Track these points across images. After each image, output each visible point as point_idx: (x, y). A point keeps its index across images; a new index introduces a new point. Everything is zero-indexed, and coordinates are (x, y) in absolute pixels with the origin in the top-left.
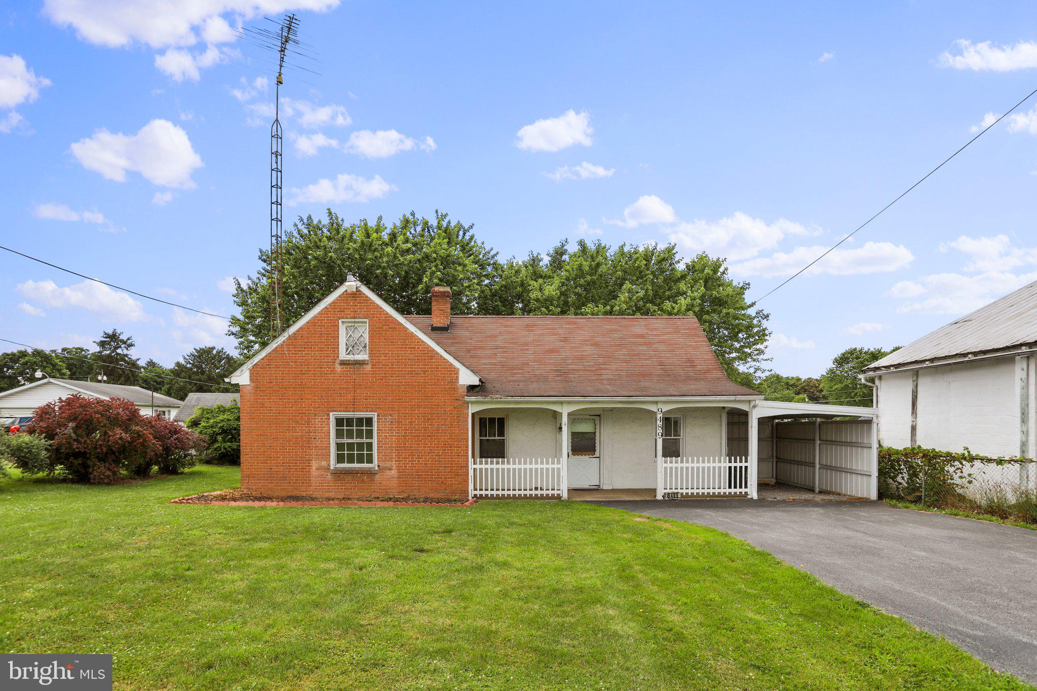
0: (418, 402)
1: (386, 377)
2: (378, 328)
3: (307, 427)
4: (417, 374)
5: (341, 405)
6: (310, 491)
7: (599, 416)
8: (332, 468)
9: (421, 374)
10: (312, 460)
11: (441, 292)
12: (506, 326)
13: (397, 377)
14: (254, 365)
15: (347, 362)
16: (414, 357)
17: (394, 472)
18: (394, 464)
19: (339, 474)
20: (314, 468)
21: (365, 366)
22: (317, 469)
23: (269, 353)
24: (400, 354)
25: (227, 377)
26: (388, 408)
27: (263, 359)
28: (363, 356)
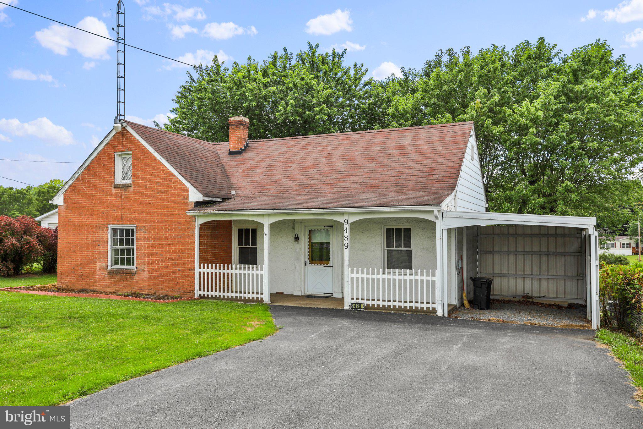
0: (162, 216)
1: (142, 196)
2: (138, 158)
3: (94, 236)
4: (161, 193)
5: (115, 219)
6: (95, 286)
7: (332, 227)
8: (109, 268)
9: (164, 193)
10: (97, 262)
11: (235, 122)
12: (288, 147)
13: (149, 196)
14: (66, 190)
15: (118, 186)
16: (160, 179)
17: (146, 273)
18: (145, 266)
19: (113, 273)
20: (98, 268)
21: (129, 188)
22: (99, 269)
23: (74, 181)
24: (151, 177)
25: (51, 200)
26: (143, 221)
27: (71, 186)
28: (129, 182)
